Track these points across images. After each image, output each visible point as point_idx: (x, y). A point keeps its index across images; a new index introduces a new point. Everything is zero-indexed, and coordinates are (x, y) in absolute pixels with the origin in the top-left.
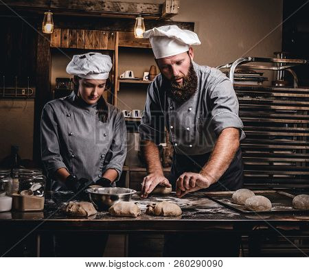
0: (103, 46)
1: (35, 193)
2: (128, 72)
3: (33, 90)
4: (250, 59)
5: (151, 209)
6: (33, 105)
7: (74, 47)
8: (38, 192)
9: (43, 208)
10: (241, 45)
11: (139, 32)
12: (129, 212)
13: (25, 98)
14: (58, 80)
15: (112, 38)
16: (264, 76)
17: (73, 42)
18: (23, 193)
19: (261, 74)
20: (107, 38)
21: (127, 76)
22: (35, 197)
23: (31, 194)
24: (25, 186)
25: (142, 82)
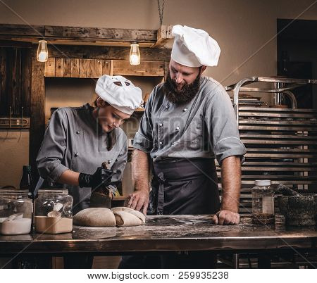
0: (98, 74)
3: (28, 120)
6: (28, 136)
7: (68, 76)
11: (135, 59)
13: (20, 129)
14: (53, 109)
15: (106, 66)
16: (262, 100)
17: (67, 71)
18: (50, 214)
19: (259, 99)
20: (101, 66)
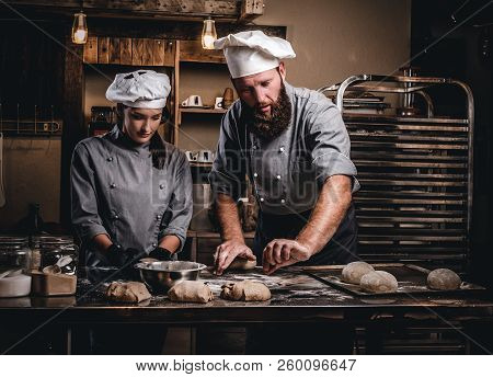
0: (158, 61)
1: (64, 270)
2: (193, 98)
3: (59, 124)
4: (365, 77)
5: (227, 290)
6: (60, 145)
7: (117, 62)
8: (68, 268)
9: (74, 291)
10: (353, 58)
11: (209, 41)
12: (198, 297)
13: (48, 136)
14: (95, 109)
15: (170, 49)
16: (385, 101)
17: (115, 56)
18: (46, 270)
19: (382, 99)
20: (163, 49)
21: (192, 104)
22: (63, 276)
23: (57, 271)
24: (49, 260)
25: (213, 111)
